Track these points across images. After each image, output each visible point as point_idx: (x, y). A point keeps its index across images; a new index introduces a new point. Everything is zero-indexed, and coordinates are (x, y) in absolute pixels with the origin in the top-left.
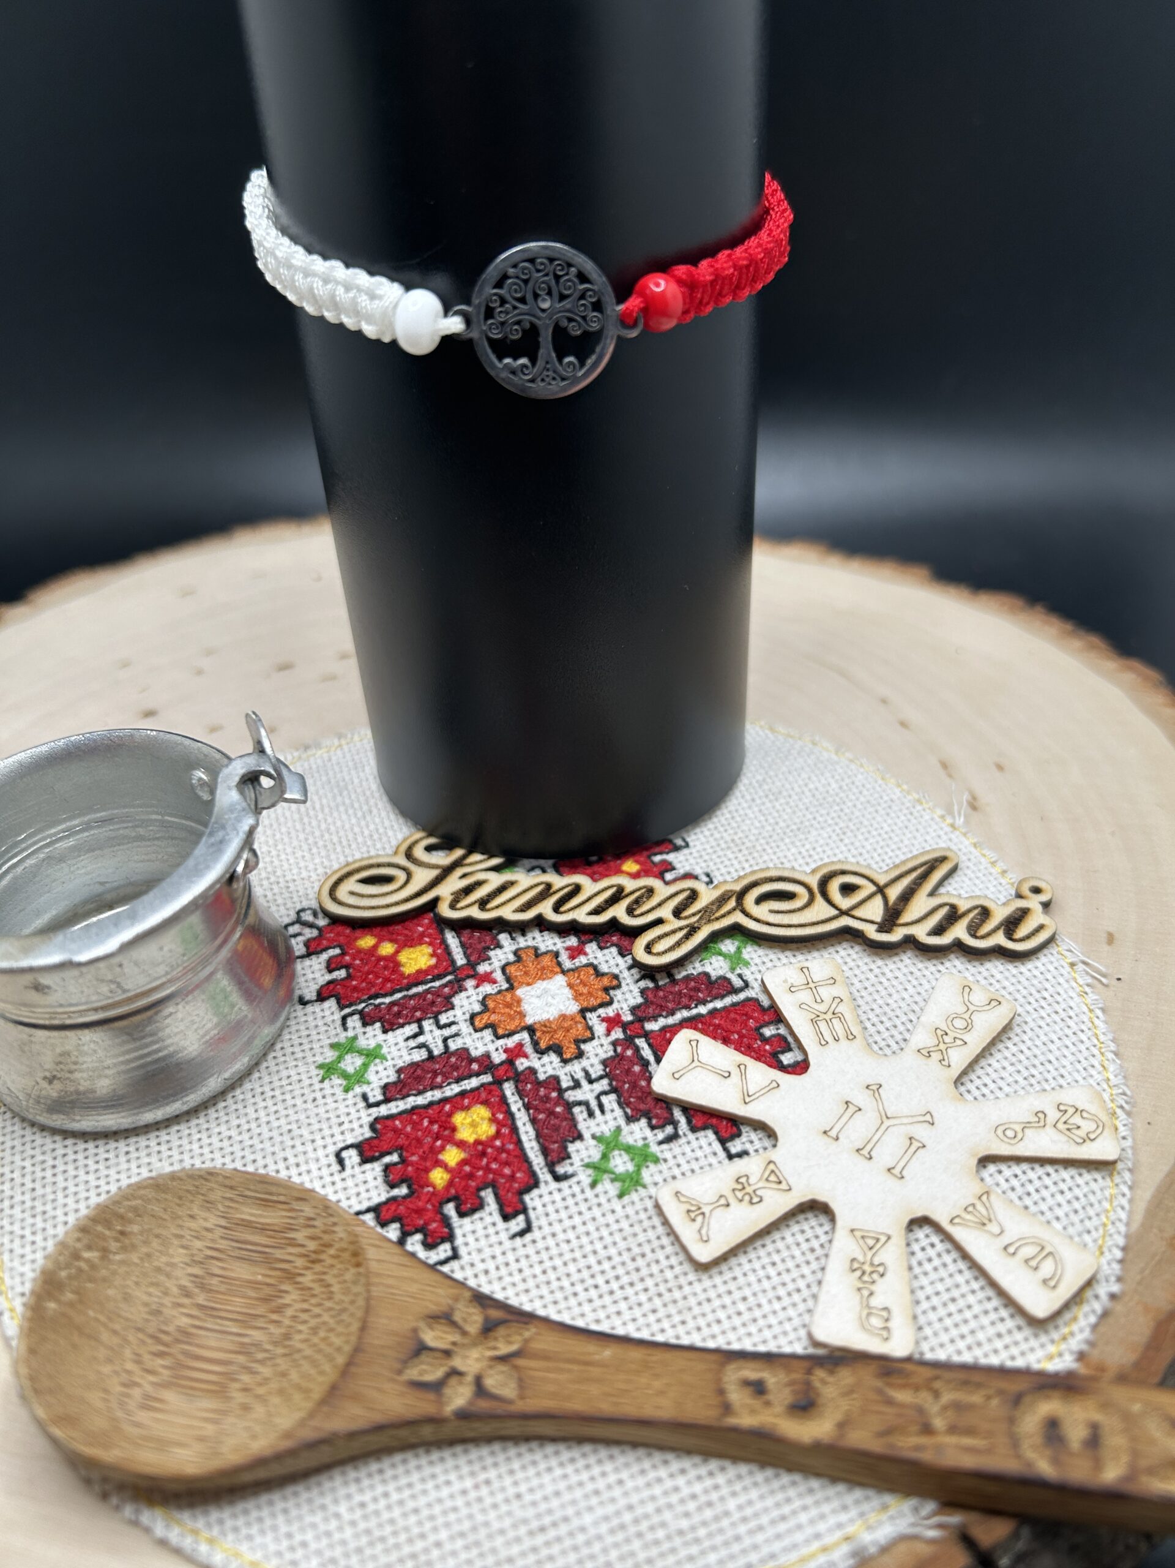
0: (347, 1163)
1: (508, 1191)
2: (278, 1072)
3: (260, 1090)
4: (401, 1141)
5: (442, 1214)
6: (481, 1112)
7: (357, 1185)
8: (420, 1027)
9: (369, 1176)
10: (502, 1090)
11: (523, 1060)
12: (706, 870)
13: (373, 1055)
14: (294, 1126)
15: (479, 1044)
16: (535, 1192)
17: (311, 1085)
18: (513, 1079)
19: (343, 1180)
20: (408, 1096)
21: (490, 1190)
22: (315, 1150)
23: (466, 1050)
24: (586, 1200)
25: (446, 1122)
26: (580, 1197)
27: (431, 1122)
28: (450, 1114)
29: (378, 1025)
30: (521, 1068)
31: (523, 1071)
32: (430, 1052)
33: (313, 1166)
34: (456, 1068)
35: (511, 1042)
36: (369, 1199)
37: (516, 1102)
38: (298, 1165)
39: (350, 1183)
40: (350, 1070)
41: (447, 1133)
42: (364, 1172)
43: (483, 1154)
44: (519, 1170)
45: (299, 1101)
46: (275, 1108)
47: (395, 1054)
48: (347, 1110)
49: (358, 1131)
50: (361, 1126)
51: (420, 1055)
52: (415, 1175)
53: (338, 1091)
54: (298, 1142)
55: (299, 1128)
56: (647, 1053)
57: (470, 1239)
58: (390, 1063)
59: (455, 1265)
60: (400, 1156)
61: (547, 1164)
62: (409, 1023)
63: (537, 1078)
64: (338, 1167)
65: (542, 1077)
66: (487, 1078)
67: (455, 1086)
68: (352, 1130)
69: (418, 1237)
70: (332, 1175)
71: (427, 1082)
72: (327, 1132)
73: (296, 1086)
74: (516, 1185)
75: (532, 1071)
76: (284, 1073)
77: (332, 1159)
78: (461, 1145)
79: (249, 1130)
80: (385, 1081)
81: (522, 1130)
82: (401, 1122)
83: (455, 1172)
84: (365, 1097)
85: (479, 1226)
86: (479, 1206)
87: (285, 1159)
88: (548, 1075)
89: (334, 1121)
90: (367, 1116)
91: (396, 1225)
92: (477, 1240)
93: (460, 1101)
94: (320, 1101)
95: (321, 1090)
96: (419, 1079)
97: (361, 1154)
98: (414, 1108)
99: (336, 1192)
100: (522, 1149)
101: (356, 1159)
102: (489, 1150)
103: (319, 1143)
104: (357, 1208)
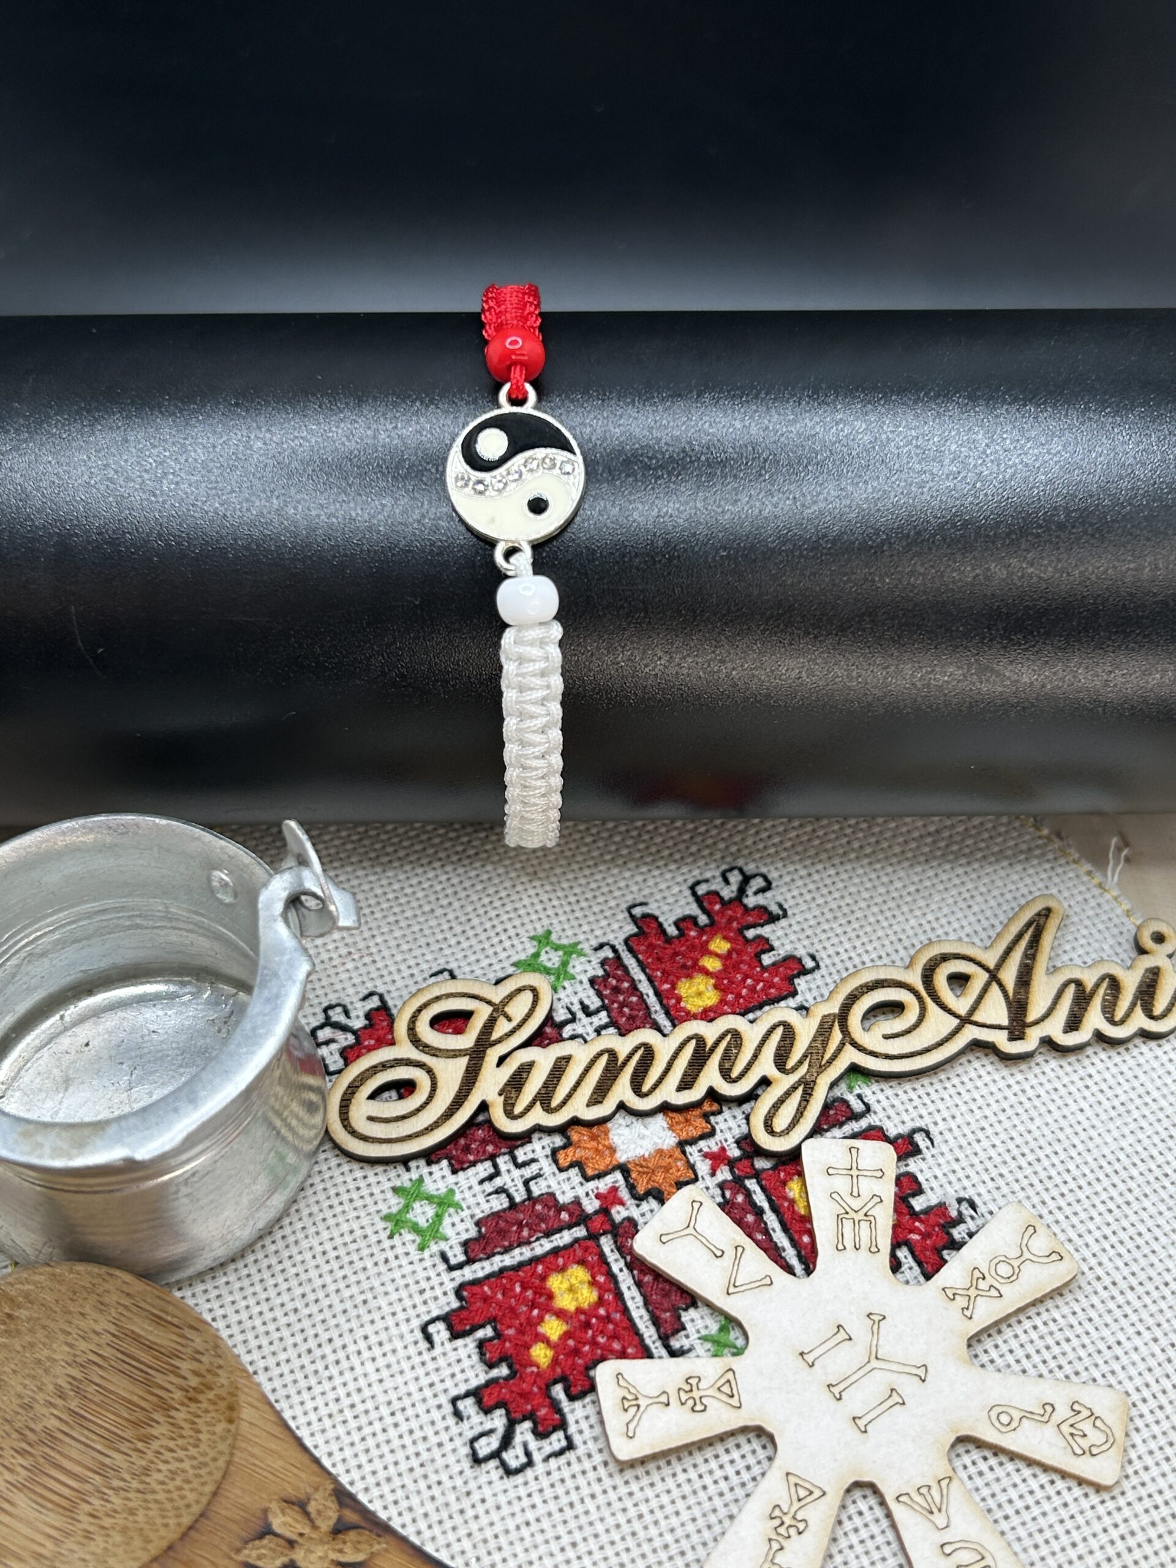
0: (436, 1339)
2: (337, 1225)
3: (319, 1249)
4: (493, 1310)
5: (550, 1397)
6: (578, 1274)
7: (449, 1365)
8: (495, 1166)
9: (462, 1353)
10: (599, 1246)
11: (619, 1208)
12: (812, 951)
13: (445, 1203)
14: (369, 1296)
15: (566, 1187)
17: (379, 1242)
18: (611, 1232)
19: (434, 1359)
20: (494, 1255)
22: (397, 1324)
23: (552, 1195)
25: (540, 1286)
27: (524, 1288)
28: (544, 1278)
29: (445, 1163)
30: (618, 1218)
31: (621, 1222)
32: (510, 1197)
33: (398, 1345)
34: (542, 1218)
35: (603, 1185)
36: (466, 1381)
37: (616, 1261)
38: (381, 1344)
39: (442, 1362)
40: (423, 1223)
41: (543, 1299)
42: (455, 1349)
43: (587, 1325)
44: (630, 1345)
45: (369, 1264)
46: (342, 1273)
48: (425, 1274)
49: (443, 1300)
50: (445, 1294)
51: (499, 1203)
52: (514, 1352)
53: (412, 1248)
54: (377, 1316)
55: (375, 1298)
56: (760, 1199)
57: (584, 1425)
58: (466, 1213)
59: (570, 1455)
60: (495, 1329)
61: (660, 1337)
62: (482, 1161)
64: (427, 1345)
66: (580, 1232)
67: (544, 1241)
68: (436, 1298)
69: (527, 1425)
70: (420, 1353)
71: (514, 1237)
72: (408, 1303)
73: (362, 1244)
75: (631, 1222)
76: (345, 1227)
77: (419, 1335)
78: (560, 1314)
79: (317, 1301)
80: (465, 1236)
81: (627, 1295)
82: (490, 1288)
83: (559, 1347)
84: (444, 1257)
85: (592, 1411)
86: (591, 1387)
87: (366, 1338)
89: (414, 1288)
90: (450, 1281)
91: (502, 1411)
92: (591, 1427)
93: (555, 1260)
94: (394, 1263)
95: (392, 1247)
96: (502, 1233)
97: (450, 1328)
98: (502, 1270)
99: (427, 1374)
100: (631, 1319)
101: (445, 1334)
102: (594, 1320)
103: (401, 1316)
104: (454, 1392)
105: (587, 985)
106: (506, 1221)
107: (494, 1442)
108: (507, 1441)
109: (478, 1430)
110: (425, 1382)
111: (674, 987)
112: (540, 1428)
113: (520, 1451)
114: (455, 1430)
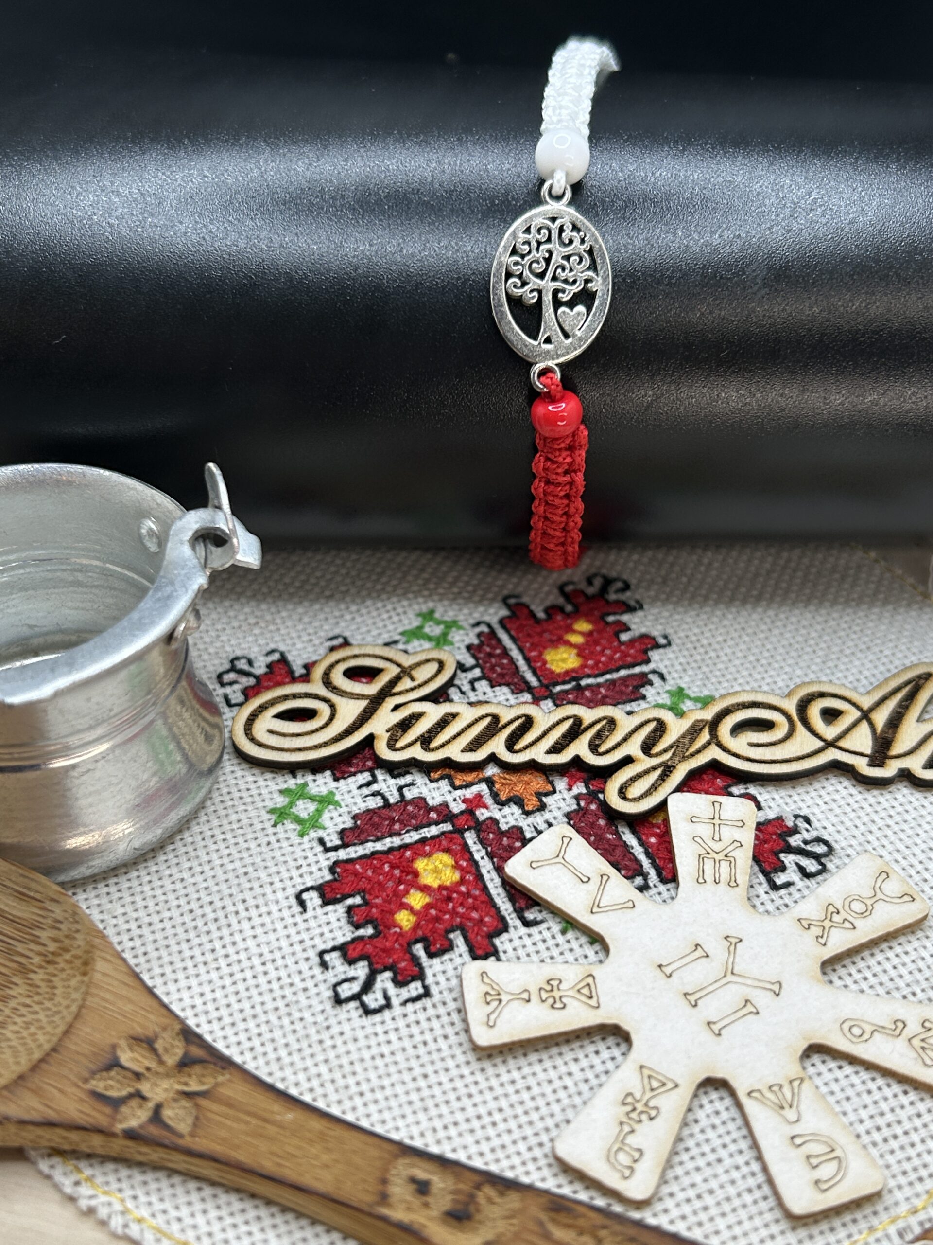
0: (309, 904)
1: (477, 934)
2: (227, 815)
3: (209, 833)
4: (363, 884)
5: (410, 953)
6: (442, 860)
8: (374, 776)
9: (332, 917)
10: (463, 838)
11: (483, 810)
13: (326, 801)
14: (250, 869)
15: (436, 794)
16: (505, 937)
17: (263, 829)
18: (475, 828)
19: (306, 921)
20: (367, 841)
21: (458, 932)
22: (274, 892)
23: (424, 799)
24: (557, 945)
25: (408, 866)
26: (551, 943)
27: (392, 867)
28: (412, 860)
29: (328, 773)
30: (481, 818)
31: (484, 821)
32: (385, 800)
33: (274, 908)
34: (414, 817)
35: (469, 793)
36: (334, 939)
37: (478, 851)
38: (257, 907)
39: (312, 923)
40: (304, 815)
41: (409, 877)
42: (326, 914)
43: (449, 898)
44: (487, 914)
45: (253, 845)
46: (227, 851)
47: (350, 801)
48: (304, 854)
49: (318, 874)
50: (320, 869)
51: (375, 803)
52: (380, 917)
53: (293, 835)
54: (256, 885)
55: (256, 870)
57: (441, 978)
58: (344, 810)
59: (426, 1002)
60: (363, 898)
61: (515, 910)
62: (361, 772)
63: (499, 828)
64: (300, 909)
65: (504, 827)
66: (447, 827)
67: (413, 833)
68: (311, 873)
69: (388, 974)
70: (293, 916)
71: (385, 829)
72: (285, 875)
73: (248, 830)
74: (485, 929)
75: (494, 821)
76: (234, 817)
77: (293, 901)
78: (425, 889)
79: (202, 873)
80: (342, 826)
81: (487, 877)
82: (361, 866)
83: (422, 915)
84: (321, 842)
85: (449, 967)
86: (449, 947)
87: (244, 901)
88: (509, 825)
89: (292, 864)
90: (326, 860)
91: (365, 963)
92: (448, 980)
93: (421, 848)
94: (276, 845)
95: (275, 834)
96: (376, 826)
97: (322, 896)
98: (374, 853)
99: (299, 933)
100: (489, 895)
101: (318, 901)
102: (455, 895)
103: (278, 885)
104: (322, 947)
105: (464, 650)
106: (380, 816)
107: (356, 987)
108: (368, 986)
109: (343, 977)
110: (296, 938)
111: (541, 654)
112: (400, 978)
113: (379, 995)
114: (320, 977)
